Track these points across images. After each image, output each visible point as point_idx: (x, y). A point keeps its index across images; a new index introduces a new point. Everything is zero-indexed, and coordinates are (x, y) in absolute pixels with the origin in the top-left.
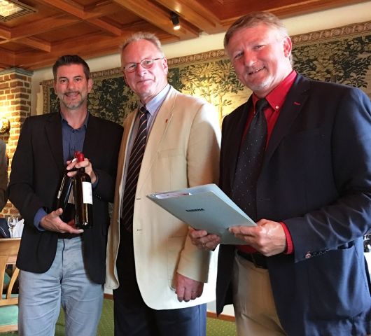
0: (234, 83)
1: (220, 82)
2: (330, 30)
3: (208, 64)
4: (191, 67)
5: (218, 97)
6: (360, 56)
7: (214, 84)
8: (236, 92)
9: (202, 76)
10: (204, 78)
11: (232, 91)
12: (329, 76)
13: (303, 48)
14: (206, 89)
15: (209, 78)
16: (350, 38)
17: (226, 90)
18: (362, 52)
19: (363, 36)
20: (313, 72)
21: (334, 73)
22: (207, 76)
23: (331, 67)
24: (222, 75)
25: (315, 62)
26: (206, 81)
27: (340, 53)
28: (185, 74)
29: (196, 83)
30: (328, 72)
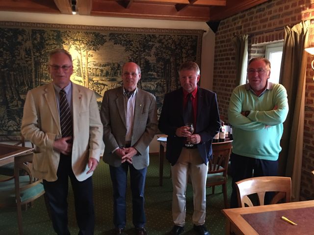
0: (94, 46)
1: (86, 44)
3: (79, 33)
4: (68, 32)
5: (85, 52)
6: (149, 43)
7: (83, 44)
8: (95, 51)
9: (75, 38)
10: (77, 40)
11: (93, 50)
12: (137, 49)
13: (128, 34)
14: (78, 46)
15: (80, 41)
16: (146, 34)
17: (90, 49)
18: (150, 41)
19: (151, 34)
20: (131, 47)
21: (140, 49)
22: (78, 39)
23: (138, 46)
24: (87, 40)
25: (132, 42)
26: (78, 42)
27: (142, 40)
28: (64, 35)
29: (72, 42)
30: (137, 48)
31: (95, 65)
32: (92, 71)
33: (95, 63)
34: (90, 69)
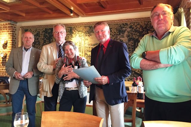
0: (89, 33)
1: (85, 33)
2: (116, 20)
3: (81, 27)
4: (76, 27)
5: (84, 38)
7: (83, 33)
8: (89, 36)
12: (115, 34)
14: (80, 35)
17: (86, 36)
24: (85, 31)
26: (80, 32)
28: (74, 29)
29: (77, 32)
31: (89, 45)
32: (87, 49)
33: (89, 44)
34: (86, 47)
